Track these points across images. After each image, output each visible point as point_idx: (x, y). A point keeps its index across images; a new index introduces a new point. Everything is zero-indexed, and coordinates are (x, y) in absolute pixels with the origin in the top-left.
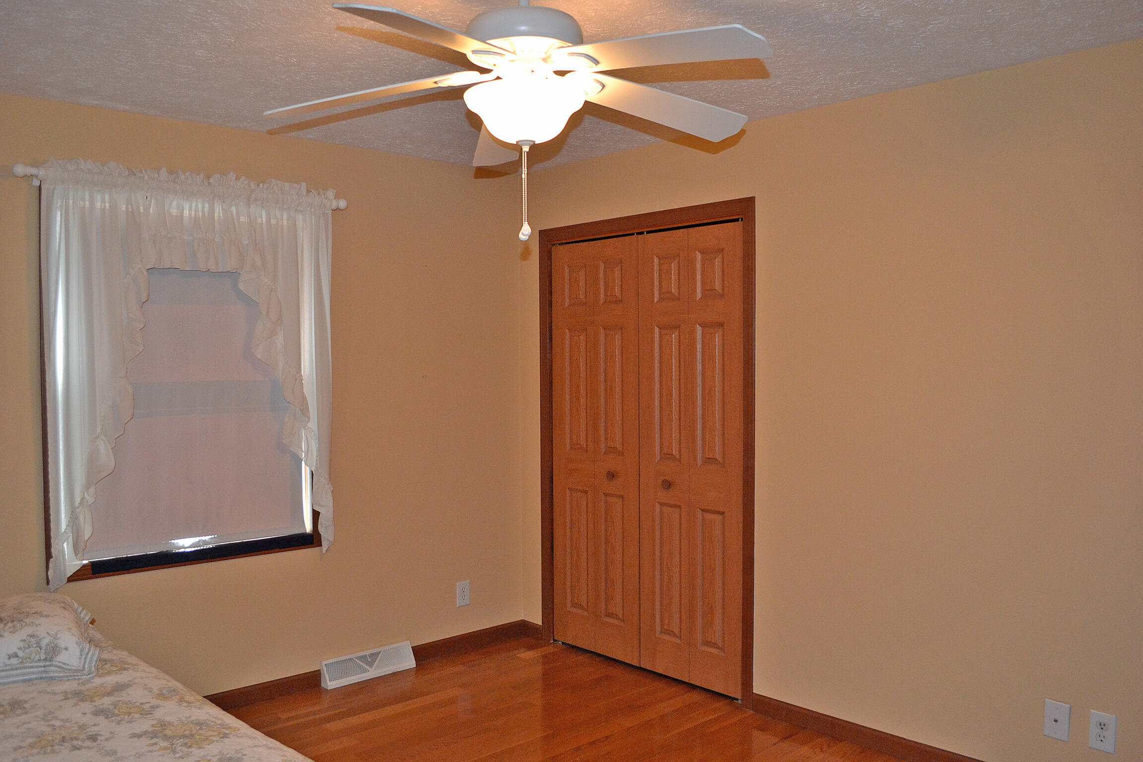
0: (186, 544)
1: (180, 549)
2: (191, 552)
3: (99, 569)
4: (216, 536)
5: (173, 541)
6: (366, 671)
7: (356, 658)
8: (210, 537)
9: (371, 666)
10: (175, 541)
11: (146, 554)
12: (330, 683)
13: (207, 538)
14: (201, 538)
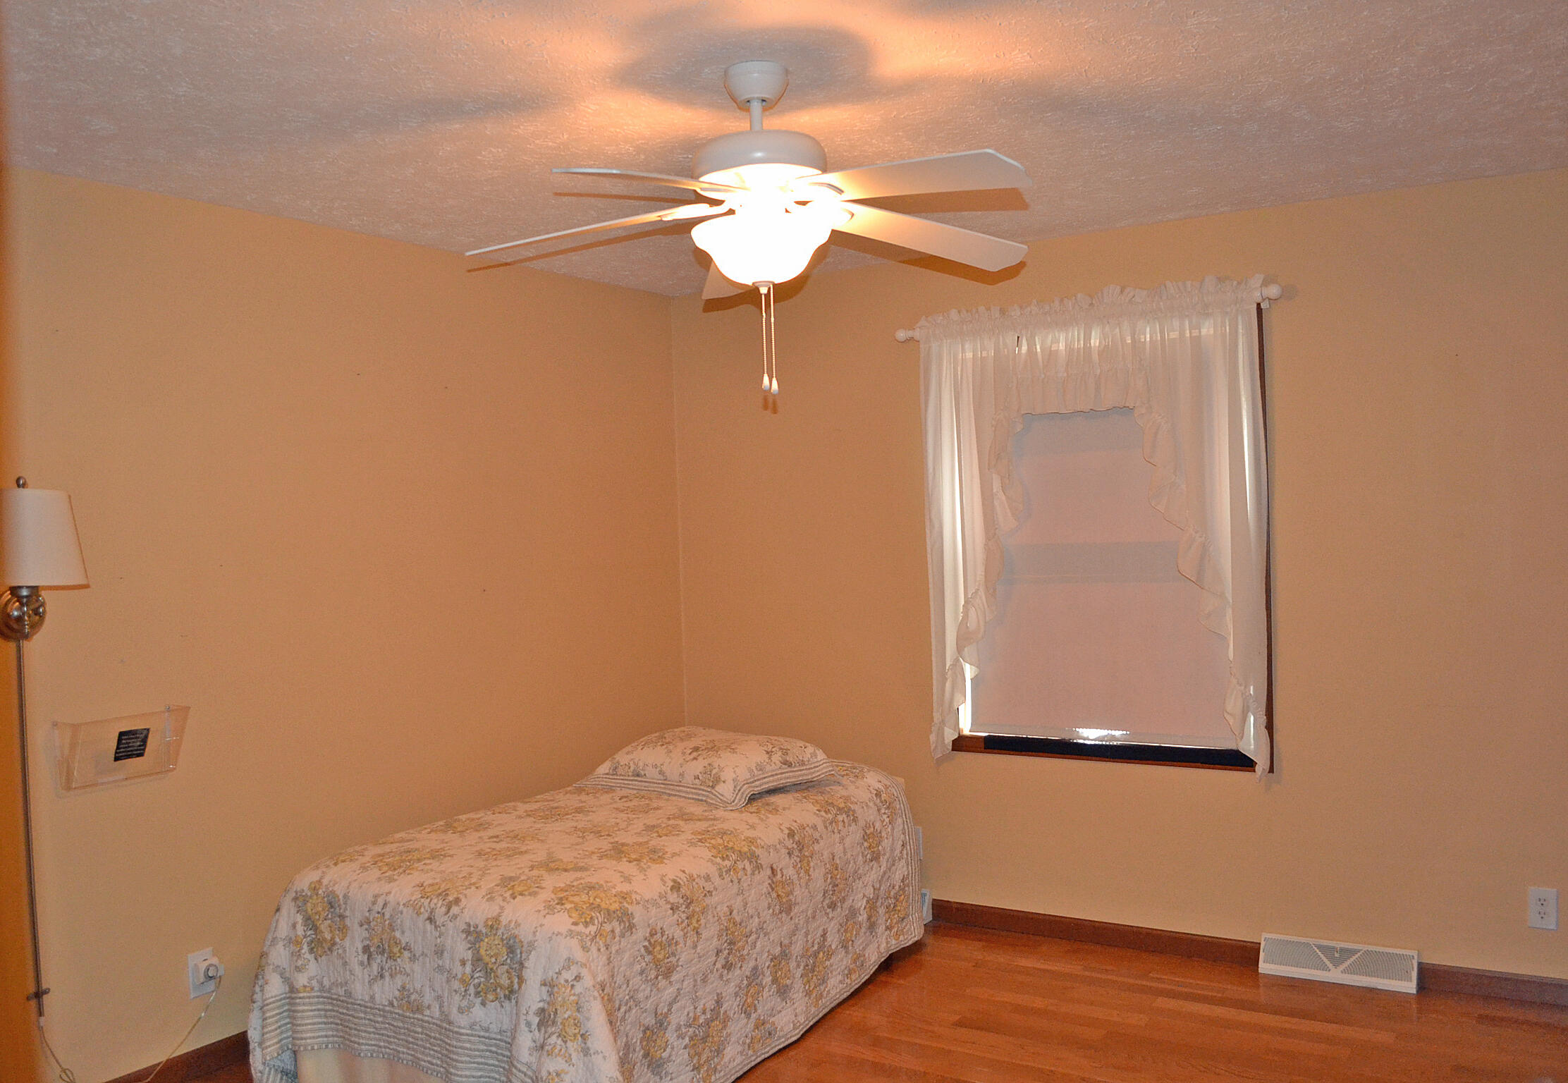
0: (1090, 735)
1: (1080, 739)
2: (1091, 745)
3: (995, 745)
4: (1128, 733)
5: (1077, 729)
6: (1326, 969)
7: (1319, 947)
8: (1121, 732)
9: (1336, 966)
10: (1080, 730)
11: (1047, 739)
12: (1264, 967)
13: (1117, 733)
14: (1110, 732)
